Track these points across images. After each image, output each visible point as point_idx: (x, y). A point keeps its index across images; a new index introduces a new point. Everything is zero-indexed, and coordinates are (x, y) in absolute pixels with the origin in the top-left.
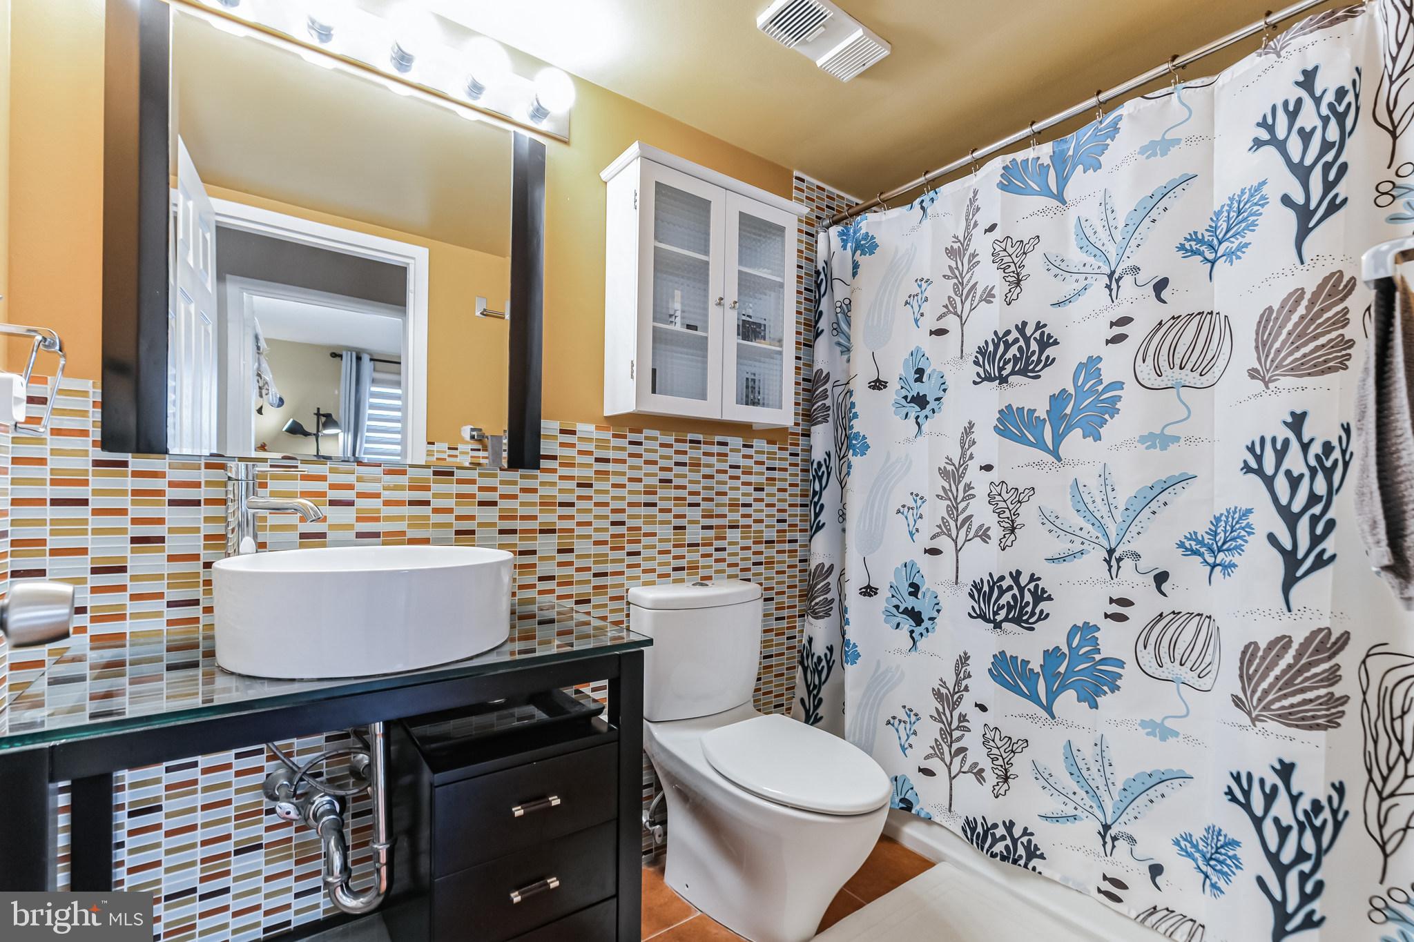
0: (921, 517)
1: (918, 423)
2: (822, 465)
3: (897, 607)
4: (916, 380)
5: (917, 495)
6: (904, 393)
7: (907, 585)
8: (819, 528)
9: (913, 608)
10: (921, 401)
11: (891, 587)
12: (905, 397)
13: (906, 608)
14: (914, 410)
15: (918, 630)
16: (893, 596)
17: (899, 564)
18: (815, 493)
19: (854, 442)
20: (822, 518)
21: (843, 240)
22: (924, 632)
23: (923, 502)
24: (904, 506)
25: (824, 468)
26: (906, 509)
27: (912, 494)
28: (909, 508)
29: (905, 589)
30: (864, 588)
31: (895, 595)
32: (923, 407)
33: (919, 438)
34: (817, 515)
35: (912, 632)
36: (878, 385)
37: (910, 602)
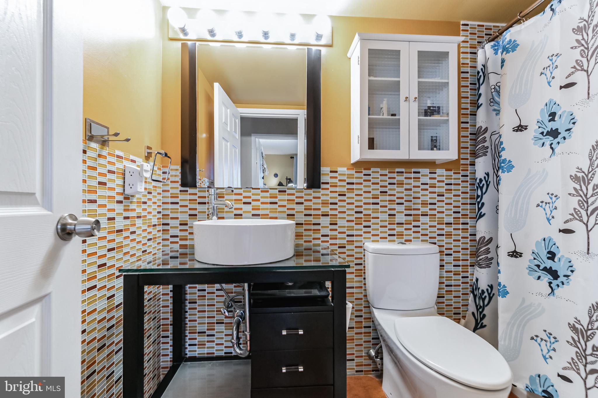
0: (556, 208)
1: (552, 148)
2: (482, 180)
3: (538, 266)
4: (550, 121)
5: (552, 194)
6: (541, 130)
7: (545, 252)
8: (481, 216)
9: (551, 268)
10: (554, 133)
11: (533, 253)
12: (542, 133)
13: (545, 268)
14: (548, 140)
15: (555, 283)
16: (535, 259)
17: (540, 238)
18: (478, 196)
19: (502, 165)
20: (483, 211)
21: (495, 50)
22: (560, 284)
23: (557, 199)
24: (542, 202)
25: (484, 182)
26: (544, 204)
27: (548, 194)
28: (546, 203)
29: (544, 254)
30: (511, 252)
31: (536, 257)
32: (555, 137)
33: (553, 157)
34: (479, 209)
35: (550, 283)
36: (520, 128)
37: (549, 264)
